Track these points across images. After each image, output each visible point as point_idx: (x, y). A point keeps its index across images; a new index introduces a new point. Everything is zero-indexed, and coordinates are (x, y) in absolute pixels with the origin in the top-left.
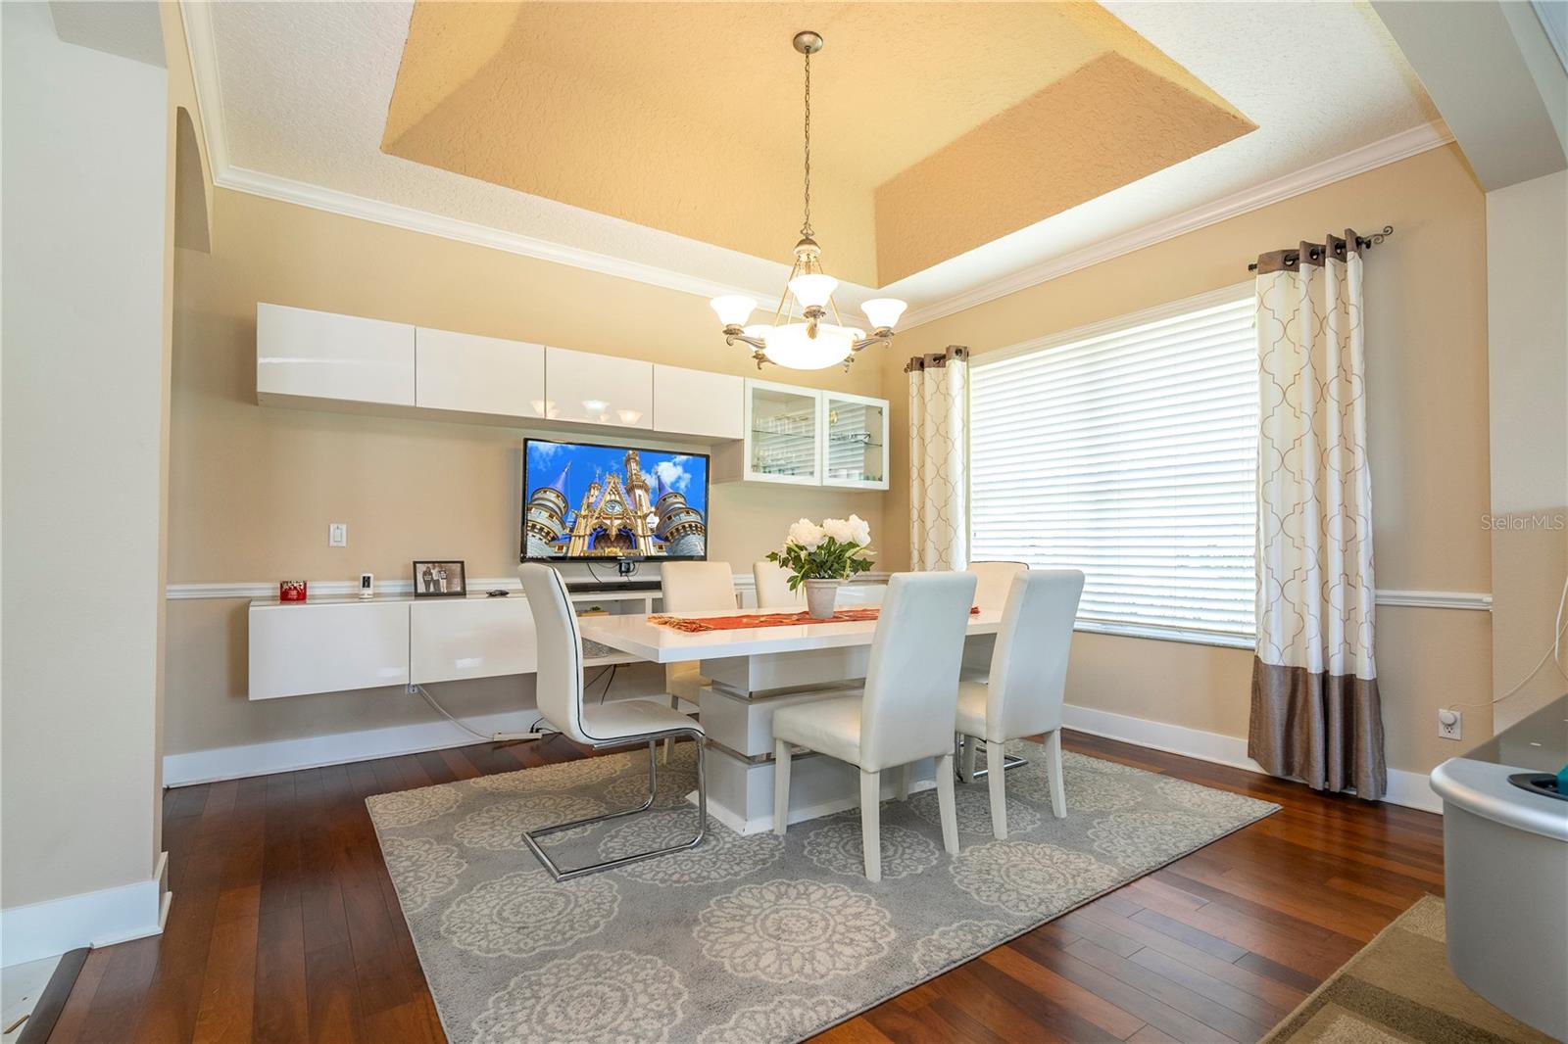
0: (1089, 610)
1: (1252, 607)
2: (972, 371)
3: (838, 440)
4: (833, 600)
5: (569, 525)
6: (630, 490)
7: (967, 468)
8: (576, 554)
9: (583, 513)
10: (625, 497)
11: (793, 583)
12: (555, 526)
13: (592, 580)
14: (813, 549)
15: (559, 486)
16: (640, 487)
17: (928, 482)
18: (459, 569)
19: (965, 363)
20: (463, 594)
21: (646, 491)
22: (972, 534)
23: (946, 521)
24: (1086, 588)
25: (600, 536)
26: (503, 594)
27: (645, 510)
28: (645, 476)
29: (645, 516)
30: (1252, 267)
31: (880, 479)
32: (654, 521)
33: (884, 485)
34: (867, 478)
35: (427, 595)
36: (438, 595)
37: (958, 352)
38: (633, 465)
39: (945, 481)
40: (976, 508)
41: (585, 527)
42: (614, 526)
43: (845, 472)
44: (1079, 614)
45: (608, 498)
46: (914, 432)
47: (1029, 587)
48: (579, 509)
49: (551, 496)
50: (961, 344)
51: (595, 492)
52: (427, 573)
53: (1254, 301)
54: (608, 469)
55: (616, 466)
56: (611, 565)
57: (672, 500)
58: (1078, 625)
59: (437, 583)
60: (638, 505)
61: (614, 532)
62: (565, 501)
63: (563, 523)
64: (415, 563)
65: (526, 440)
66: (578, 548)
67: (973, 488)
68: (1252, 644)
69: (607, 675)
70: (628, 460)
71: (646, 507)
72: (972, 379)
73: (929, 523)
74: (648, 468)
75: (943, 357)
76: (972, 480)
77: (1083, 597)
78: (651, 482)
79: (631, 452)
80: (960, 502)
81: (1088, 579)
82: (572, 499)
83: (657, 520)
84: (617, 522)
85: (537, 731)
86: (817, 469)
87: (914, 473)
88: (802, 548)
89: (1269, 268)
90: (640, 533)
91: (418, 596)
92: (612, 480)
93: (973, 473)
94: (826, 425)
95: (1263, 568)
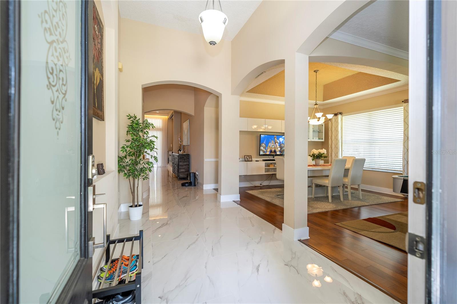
0: (366, 166)
1: (402, 166)
2: (343, 117)
3: (314, 131)
4: (320, 162)
5: (266, 149)
6: (275, 143)
7: (342, 137)
8: (268, 154)
9: (268, 147)
10: (275, 144)
11: (313, 160)
12: (264, 150)
13: (269, 159)
14: (317, 154)
15: (265, 143)
16: (277, 143)
17: (333, 140)
18: (250, 157)
19: (341, 116)
20: (252, 161)
21: (278, 143)
22: (343, 151)
23: (337, 148)
24: (366, 162)
25: (271, 151)
26: (258, 161)
27: (278, 147)
28: (277, 141)
29: (278, 148)
30: (403, 102)
31: (322, 139)
32: (279, 149)
33: (323, 140)
34: (319, 139)
35: (247, 161)
36: (248, 161)
37: (340, 113)
38: (276, 139)
39: (337, 140)
40: (344, 145)
41: (269, 150)
42: (273, 150)
43: (315, 138)
44: (364, 167)
45: (272, 145)
46: (330, 129)
47: (355, 161)
48: (268, 146)
49: (264, 144)
50: (341, 112)
51: (270, 144)
52: (246, 157)
53: (403, 107)
54: (272, 140)
55: (273, 139)
56: (272, 156)
57: (282, 145)
58: (364, 169)
59: (248, 160)
60: (277, 146)
61: (273, 151)
62: (266, 145)
63: (265, 149)
64: (245, 156)
65: (260, 135)
66: (268, 153)
67: (343, 141)
68: (402, 172)
69: (271, 176)
70: (275, 138)
71: (278, 146)
72: (343, 119)
73: (333, 148)
74: (278, 139)
75: (337, 114)
76: (343, 139)
77: (365, 163)
78: (279, 142)
79: (275, 136)
80: (340, 144)
81: (366, 160)
82: (267, 145)
83: (280, 149)
84: (273, 149)
85: (261, 185)
86: (310, 138)
87: (330, 138)
88: (315, 154)
89: (406, 102)
90: (277, 151)
91: (246, 161)
92: (272, 141)
93: (343, 138)
94: (312, 129)
95: (404, 158)
